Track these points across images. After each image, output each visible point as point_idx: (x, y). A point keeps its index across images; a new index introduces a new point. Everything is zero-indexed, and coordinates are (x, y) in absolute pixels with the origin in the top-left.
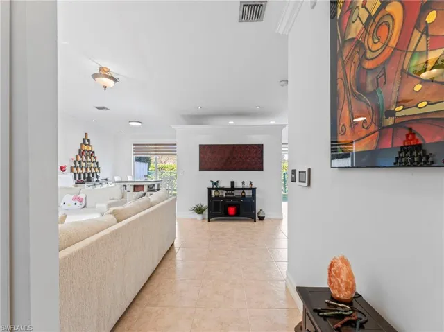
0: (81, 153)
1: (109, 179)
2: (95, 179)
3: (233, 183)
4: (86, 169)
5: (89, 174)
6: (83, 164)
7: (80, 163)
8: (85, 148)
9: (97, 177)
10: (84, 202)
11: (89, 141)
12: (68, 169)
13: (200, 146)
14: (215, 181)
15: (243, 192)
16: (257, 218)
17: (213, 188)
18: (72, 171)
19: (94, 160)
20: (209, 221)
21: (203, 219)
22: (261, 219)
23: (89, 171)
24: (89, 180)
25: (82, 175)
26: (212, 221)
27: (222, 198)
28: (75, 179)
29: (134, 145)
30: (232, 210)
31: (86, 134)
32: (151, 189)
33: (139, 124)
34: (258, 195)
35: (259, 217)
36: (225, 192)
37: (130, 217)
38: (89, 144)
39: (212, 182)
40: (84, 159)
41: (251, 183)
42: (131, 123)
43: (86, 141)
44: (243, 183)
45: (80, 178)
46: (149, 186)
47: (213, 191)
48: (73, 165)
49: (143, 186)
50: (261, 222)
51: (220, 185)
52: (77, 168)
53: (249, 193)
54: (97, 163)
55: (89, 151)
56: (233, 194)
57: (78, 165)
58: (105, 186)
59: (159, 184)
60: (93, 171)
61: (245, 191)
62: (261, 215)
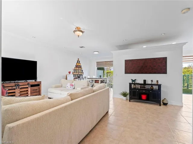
0: (77, 66)
1: (87, 77)
2: (81, 77)
3: (145, 81)
4: (78, 73)
5: (79, 75)
6: (77, 71)
7: (76, 70)
8: (78, 64)
9: (82, 76)
10: (74, 86)
11: (79, 61)
12: (71, 73)
13: (125, 60)
14: (134, 80)
15: (152, 87)
16: (162, 103)
17: (132, 84)
18: (73, 74)
19: (81, 69)
20: (130, 101)
21: (127, 99)
22: (165, 104)
23: (79, 73)
24: (79, 77)
25: (77, 75)
26: (132, 101)
27: (138, 89)
28: (74, 77)
29: (97, 62)
30: (144, 97)
31: (78, 59)
32: (102, 82)
33: (98, 53)
34: (162, 89)
35: (163, 103)
36: (140, 86)
37: (79, 98)
38: (79, 63)
39: (132, 80)
40: (78, 69)
41: (157, 81)
42: (94, 53)
43: (78, 62)
44: (152, 81)
45: (76, 76)
46: (101, 81)
47: (133, 85)
48: (74, 71)
49: (98, 81)
50: (164, 106)
51: (137, 82)
52: (75, 72)
53: (156, 87)
54: (82, 70)
55: (79, 66)
56: (145, 87)
57: (75, 71)
58: (85, 80)
59: (106, 80)
60: (81, 74)
61: (153, 86)
62: (165, 102)
